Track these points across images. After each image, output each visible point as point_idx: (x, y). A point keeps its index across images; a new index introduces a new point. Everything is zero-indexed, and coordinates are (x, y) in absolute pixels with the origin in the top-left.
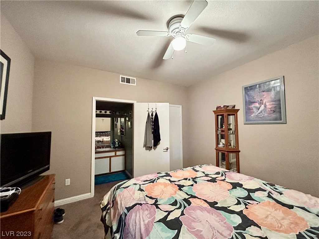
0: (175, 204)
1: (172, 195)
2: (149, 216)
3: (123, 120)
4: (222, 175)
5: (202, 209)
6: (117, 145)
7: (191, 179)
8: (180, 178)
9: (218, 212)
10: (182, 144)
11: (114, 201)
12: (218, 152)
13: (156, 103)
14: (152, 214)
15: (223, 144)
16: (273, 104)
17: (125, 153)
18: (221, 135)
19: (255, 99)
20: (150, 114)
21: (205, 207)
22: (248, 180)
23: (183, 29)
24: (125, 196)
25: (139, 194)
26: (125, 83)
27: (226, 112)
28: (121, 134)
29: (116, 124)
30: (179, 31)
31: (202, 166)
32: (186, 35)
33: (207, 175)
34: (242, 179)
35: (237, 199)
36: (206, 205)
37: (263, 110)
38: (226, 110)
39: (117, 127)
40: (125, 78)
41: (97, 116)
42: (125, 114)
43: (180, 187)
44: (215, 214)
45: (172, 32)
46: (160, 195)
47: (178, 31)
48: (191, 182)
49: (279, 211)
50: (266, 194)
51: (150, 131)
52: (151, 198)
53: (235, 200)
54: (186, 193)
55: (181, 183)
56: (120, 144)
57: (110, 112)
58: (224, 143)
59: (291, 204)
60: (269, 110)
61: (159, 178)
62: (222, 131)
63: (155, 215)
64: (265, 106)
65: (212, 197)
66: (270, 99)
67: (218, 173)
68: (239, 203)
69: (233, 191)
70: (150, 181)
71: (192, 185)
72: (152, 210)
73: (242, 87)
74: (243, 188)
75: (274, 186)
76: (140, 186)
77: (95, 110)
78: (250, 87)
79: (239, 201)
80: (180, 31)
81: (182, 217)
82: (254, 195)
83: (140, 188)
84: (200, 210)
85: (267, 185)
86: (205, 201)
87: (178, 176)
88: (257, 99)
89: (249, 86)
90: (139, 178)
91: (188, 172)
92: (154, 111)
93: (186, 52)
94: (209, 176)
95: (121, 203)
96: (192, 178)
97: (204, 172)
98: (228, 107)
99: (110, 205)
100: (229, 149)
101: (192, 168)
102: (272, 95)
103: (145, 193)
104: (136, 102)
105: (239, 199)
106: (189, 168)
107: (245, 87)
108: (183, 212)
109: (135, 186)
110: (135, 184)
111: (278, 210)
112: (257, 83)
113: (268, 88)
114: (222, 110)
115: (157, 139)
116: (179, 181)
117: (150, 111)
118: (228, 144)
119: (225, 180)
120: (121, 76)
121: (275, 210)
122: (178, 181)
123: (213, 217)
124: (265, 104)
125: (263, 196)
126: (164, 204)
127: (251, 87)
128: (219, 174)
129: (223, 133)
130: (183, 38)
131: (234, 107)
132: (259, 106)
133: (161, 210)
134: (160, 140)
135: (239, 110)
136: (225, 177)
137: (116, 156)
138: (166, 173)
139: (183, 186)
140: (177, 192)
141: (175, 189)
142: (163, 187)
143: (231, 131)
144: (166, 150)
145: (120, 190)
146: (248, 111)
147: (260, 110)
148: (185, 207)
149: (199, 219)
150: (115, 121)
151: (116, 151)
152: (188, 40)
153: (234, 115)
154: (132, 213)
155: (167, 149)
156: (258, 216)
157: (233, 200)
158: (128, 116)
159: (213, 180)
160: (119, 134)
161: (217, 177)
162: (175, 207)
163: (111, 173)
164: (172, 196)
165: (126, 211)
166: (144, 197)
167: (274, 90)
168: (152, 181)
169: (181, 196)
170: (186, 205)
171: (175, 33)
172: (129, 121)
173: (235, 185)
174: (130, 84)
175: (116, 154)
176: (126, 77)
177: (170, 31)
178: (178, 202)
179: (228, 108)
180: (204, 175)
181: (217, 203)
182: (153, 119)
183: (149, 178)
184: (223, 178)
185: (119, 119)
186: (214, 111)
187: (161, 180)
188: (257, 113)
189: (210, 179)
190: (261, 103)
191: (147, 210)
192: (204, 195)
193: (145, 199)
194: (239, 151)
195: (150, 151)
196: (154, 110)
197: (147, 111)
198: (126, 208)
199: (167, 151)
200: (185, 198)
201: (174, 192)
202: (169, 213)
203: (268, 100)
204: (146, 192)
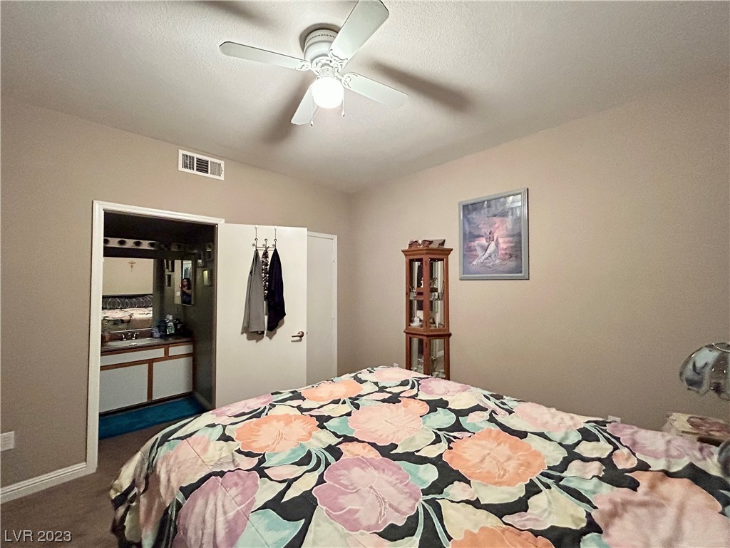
0: (306, 461)
1: (302, 442)
2: (238, 499)
3: (188, 264)
4: (413, 387)
5: (362, 463)
6: (170, 331)
7: (348, 401)
8: (323, 401)
9: (394, 465)
10: (336, 323)
11: (149, 477)
12: (411, 338)
13: (276, 227)
14: (247, 494)
15: (420, 320)
16: (509, 242)
17: (194, 348)
18: (418, 301)
19: (481, 229)
20: (261, 254)
21: (372, 458)
22: (459, 391)
23: (337, 59)
24: (181, 459)
25: (218, 448)
26: (195, 172)
27: (427, 254)
28: (183, 301)
29: (170, 277)
30: (329, 62)
31: (375, 369)
32: (345, 76)
33: (382, 389)
34: (449, 392)
35: (435, 433)
36: (375, 454)
37: (494, 252)
38: (427, 250)
39: (172, 282)
40: (193, 158)
41: (108, 252)
42: (195, 251)
43: (322, 421)
44: (390, 470)
45: (312, 61)
46: (273, 444)
47: (327, 62)
48: (348, 408)
49: (505, 444)
50: (486, 415)
51: (261, 293)
52: (249, 454)
53: (432, 434)
54: (334, 433)
55: (325, 412)
56: (179, 327)
57: (151, 245)
58: (422, 318)
59: (523, 429)
60: (503, 252)
61: (274, 406)
62: (420, 294)
63: (255, 493)
64: (497, 244)
65: (388, 436)
66: (505, 232)
67: (404, 383)
68: (438, 440)
69: (430, 417)
70: (251, 415)
71: (349, 414)
72: (249, 483)
73: (459, 203)
74: (450, 409)
75: (502, 398)
76: (224, 430)
77: (102, 238)
78: (472, 204)
79: (437, 436)
80: (331, 64)
81: (319, 489)
82: (466, 421)
83: (224, 434)
84: (360, 466)
85: (491, 398)
86: (373, 445)
87: (320, 395)
88: (483, 230)
89: (473, 202)
90: (224, 409)
91: (343, 386)
92: (271, 246)
93: (343, 114)
94: (387, 390)
95: (169, 480)
96: (350, 398)
97: (376, 384)
98: (431, 242)
99: (139, 487)
100: (432, 331)
101: (353, 374)
102: (508, 224)
103: (235, 445)
104: (223, 220)
105: (438, 432)
106: (347, 377)
107: (464, 204)
108: (321, 476)
109: (210, 429)
110: (213, 426)
111: (503, 445)
112: (484, 199)
113: (502, 210)
114: (419, 250)
115: (276, 313)
116: (321, 407)
117: (260, 244)
118: (429, 320)
119: (417, 395)
120: (181, 152)
121: (498, 445)
122: (319, 408)
123: (384, 476)
124: (497, 240)
125: (482, 420)
126: (281, 464)
127: (475, 206)
128: (408, 384)
129: (421, 298)
130: (339, 82)
131: (443, 243)
132: (487, 244)
133: (272, 480)
134: (284, 314)
135: (452, 250)
136: (418, 391)
137: (167, 357)
138: (292, 392)
139: (330, 418)
140: (314, 433)
141: (310, 427)
142: (282, 423)
143: (437, 293)
144: (298, 338)
145: (169, 445)
146: (468, 253)
147: (488, 251)
148: (328, 464)
149: (355, 485)
150: (168, 268)
151: (166, 347)
152: (347, 87)
153: (442, 260)
154: (195, 500)
155: (301, 336)
156: (468, 461)
157: (426, 437)
158: (202, 257)
159: (394, 399)
160: (178, 300)
161: (402, 392)
162: (306, 468)
163: (151, 404)
164: (301, 444)
165: (180, 497)
166: (232, 454)
167: (512, 215)
168: (257, 414)
169: (321, 442)
170: (331, 459)
171: (320, 64)
172: (204, 267)
173: (436, 405)
174: (209, 175)
175: (166, 352)
176: (196, 156)
177: (308, 59)
178: (314, 456)
179: (431, 246)
180: (377, 389)
181: (395, 446)
182: (267, 265)
183: (248, 408)
184: (414, 391)
185: (178, 263)
186: (403, 251)
187: (280, 410)
188: (484, 257)
189: (387, 396)
190: (490, 239)
191: (236, 484)
192: (372, 432)
193: (234, 460)
194: (450, 335)
195: (260, 342)
196: (270, 244)
197: (254, 245)
198: (182, 489)
199: (300, 340)
200: (330, 445)
201: (307, 434)
202: (289, 483)
203: (501, 233)
204: (237, 442)
